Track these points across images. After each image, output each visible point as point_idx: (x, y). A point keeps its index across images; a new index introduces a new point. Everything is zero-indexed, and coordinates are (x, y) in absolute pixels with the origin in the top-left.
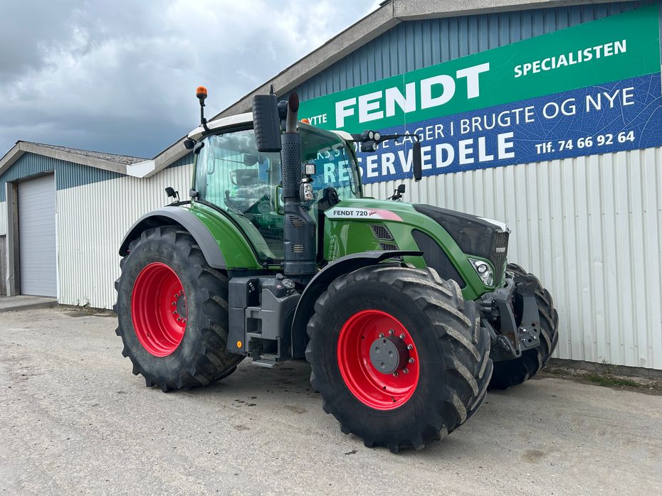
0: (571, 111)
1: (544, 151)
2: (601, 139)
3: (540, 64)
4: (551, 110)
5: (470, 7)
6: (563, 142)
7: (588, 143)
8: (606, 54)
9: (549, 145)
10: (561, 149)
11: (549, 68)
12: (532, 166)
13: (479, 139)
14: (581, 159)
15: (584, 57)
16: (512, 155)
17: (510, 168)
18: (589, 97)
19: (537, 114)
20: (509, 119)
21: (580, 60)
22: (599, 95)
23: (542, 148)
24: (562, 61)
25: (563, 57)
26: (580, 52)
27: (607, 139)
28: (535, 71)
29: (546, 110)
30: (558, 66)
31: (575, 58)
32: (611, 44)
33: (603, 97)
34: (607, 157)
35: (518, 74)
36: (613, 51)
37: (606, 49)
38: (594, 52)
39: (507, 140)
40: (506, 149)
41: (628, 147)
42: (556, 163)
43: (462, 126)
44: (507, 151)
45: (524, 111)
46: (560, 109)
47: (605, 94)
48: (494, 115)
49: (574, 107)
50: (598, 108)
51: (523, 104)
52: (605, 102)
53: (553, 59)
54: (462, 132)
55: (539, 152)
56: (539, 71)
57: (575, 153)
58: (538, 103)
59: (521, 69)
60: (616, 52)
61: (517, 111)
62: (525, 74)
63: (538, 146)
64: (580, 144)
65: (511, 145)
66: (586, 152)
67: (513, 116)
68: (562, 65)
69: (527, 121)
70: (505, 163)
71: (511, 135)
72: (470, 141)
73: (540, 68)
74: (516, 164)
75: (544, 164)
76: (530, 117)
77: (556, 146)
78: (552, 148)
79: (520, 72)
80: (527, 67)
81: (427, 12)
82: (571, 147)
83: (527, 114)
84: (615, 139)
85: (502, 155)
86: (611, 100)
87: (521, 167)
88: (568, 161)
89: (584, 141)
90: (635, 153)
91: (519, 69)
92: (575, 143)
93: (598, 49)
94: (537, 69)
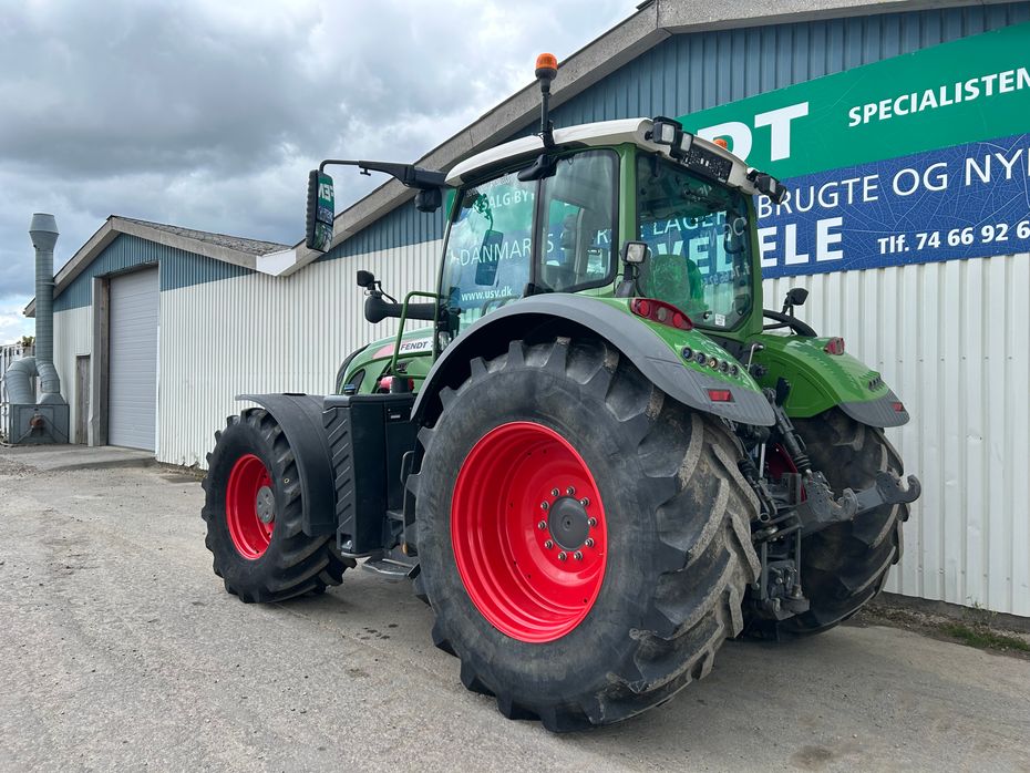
0: (939, 183)
1: (892, 250)
2: (988, 232)
3: (892, 105)
4: (906, 182)
5: (779, 11)
6: (925, 236)
7: (967, 238)
8: (1003, 89)
9: (901, 240)
10: (920, 247)
11: (906, 112)
12: (872, 273)
13: (788, 227)
14: (953, 265)
15: (965, 93)
16: (838, 255)
17: (835, 276)
18: (970, 161)
19: (883, 187)
20: (836, 195)
21: (958, 99)
22: (988, 158)
23: (888, 244)
24: (928, 100)
25: (929, 93)
26: (958, 86)
27: (998, 232)
28: (882, 116)
29: (899, 182)
30: (922, 108)
31: (950, 95)
32: (1012, 72)
33: (995, 161)
34: (998, 262)
35: (854, 121)
36: (1015, 84)
37: (1003, 82)
38: (982, 86)
39: (832, 231)
40: (829, 245)
42: (911, 270)
43: (761, 206)
44: (832, 247)
45: (861, 183)
46: (921, 180)
47: (999, 156)
48: (812, 188)
49: (945, 177)
50: (986, 179)
51: (860, 171)
52: (997, 169)
53: (914, 96)
54: (760, 216)
55: (883, 251)
56: (890, 116)
57: (943, 254)
58: (886, 169)
59: (861, 113)
60: (1020, 86)
61: (850, 182)
62: (866, 120)
63: (883, 241)
64: (953, 239)
65: (837, 238)
66: (962, 253)
67: (843, 191)
68: (928, 107)
69: (866, 199)
70: (827, 268)
71: (838, 222)
72: (772, 231)
73: (892, 111)
74: (844, 271)
75: (891, 272)
76: (870, 194)
77: (911, 241)
78: (904, 245)
79: (858, 118)
80: (870, 110)
81: (710, 20)
82: (937, 244)
83: (866, 188)
84: (1012, 233)
85: (823, 255)
86: (1009, 166)
87: (853, 275)
88: (931, 268)
89: (959, 234)
91: (856, 112)
92: (943, 238)
93: (989, 80)
94: (886, 113)
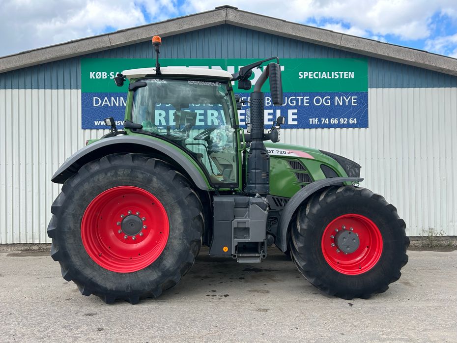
0: (328, 103)
1: (314, 123)
2: (342, 120)
3: (313, 74)
4: (318, 101)
6: (324, 119)
7: (336, 122)
8: (345, 77)
9: (317, 120)
10: (323, 123)
11: (317, 78)
12: (307, 130)
13: (277, 110)
14: (332, 130)
15: (335, 76)
16: (296, 123)
17: (295, 130)
18: (336, 97)
19: (311, 102)
20: (295, 101)
21: (333, 77)
22: (341, 97)
23: (312, 121)
24: (324, 75)
25: (324, 73)
26: (333, 73)
27: (345, 121)
28: (310, 77)
29: (316, 100)
30: (322, 78)
31: (331, 75)
32: (347, 73)
33: (343, 99)
34: (344, 129)
35: (300, 77)
36: (348, 76)
37: (345, 75)
38: (339, 75)
39: (293, 114)
40: (293, 119)
41: (353, 126)
42: (319, 130)
43: (266, 101)
44: (293, 120)
45: (303, 99)
46: (322, 101)
47: (344, 97)
48: (286, 98)
49: (329, 101)
50: (341, 104)
51: (304, 94)
52: (344, 101)
53: (320, 73)
54: (266, 105)
55: (311, 123)
56: (312, 78)
57: (329, 126)
58: (312, 95)
59: (303, 74)
60: (350, 77)
61: (300, 98)
62: (305, 78)
63: (311, 120)
64: (332, 122)
65: (295, 117)
66: (335, 126)
67: (297, 101)
68: (324, 78)
69: (305, 104)
70: (292, 127)
71: (295, 111)
72: (271, 111)
73: (313, 76)
74: (298, 128)
75: (313, 130)
76: (307, 103)
77: (320, 121)
78: (318, 122)
79: (302, 76)
80: (306, 74)
82: (327, 122)
83: (305, 101)
84: (348, 121)
85: (290, 122)
86: (347, 101)
87: (301, 130)
88: (325, 130)
89: (334, 120)
90: (357, 129)
92: (329, 121)
93: (341, 73)
94: (311, 76)
